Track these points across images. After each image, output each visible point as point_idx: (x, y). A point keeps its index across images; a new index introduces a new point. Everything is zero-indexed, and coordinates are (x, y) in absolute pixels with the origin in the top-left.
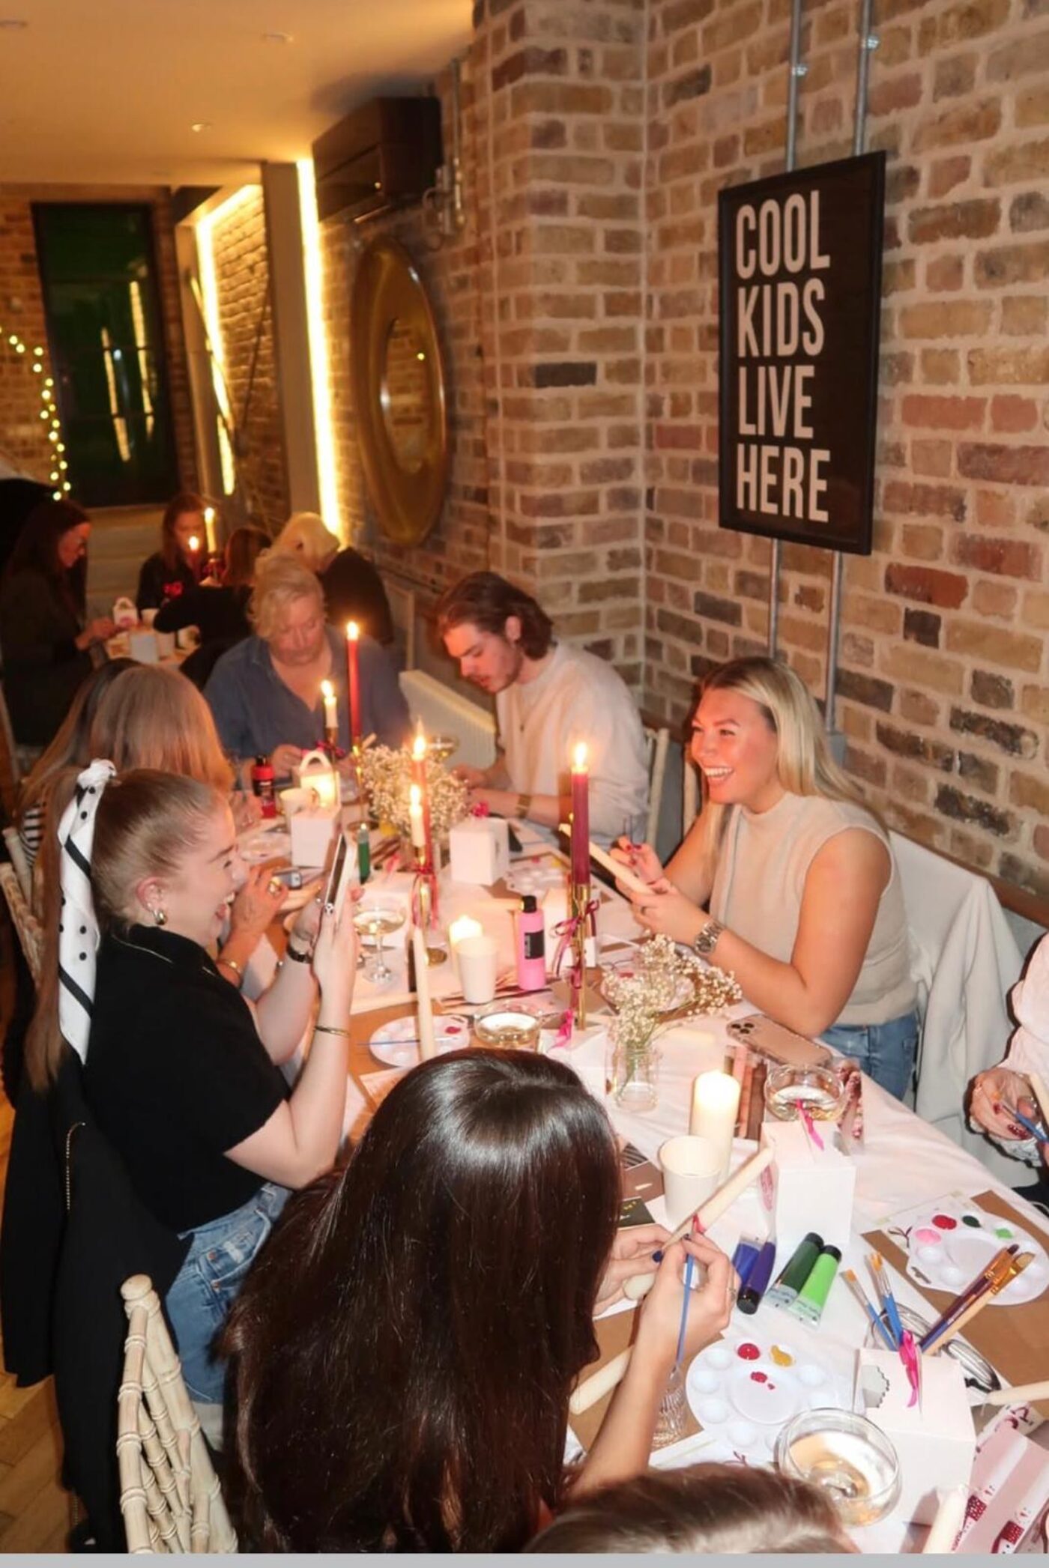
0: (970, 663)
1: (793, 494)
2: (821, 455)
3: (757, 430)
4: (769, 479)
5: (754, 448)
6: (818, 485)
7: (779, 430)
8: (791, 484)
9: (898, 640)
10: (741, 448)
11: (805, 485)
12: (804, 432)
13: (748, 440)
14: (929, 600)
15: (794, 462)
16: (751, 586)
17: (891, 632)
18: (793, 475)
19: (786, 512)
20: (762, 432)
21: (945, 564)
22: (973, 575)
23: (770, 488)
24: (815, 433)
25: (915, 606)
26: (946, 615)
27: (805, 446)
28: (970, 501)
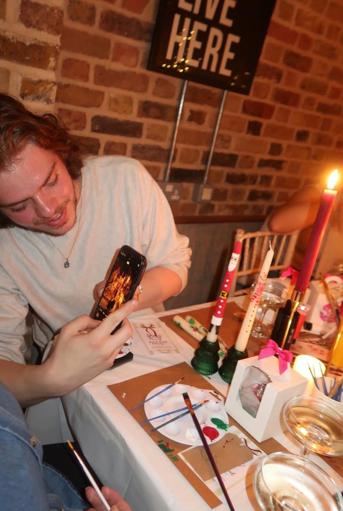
0: (271, 140)
1: (211, 57)
2: (233, 38)
3: (193, 8)
4: (196, 44)
5: (187, 21)
6: (228, 55)
7: (210, 14)
8: (210, 50)
9: (243, 134)
10: (177, 17)
11: (221, 53)
12: (225, 21)
13: (184, 14)
14: (260, 116)
15: (216, 38)
16: (153, 111)
17: (240, 131)
18: (214, 45)
19: (204, 67)
20: (196, 11)
21: (268, 101)
22: (278, 106)
23: (196, 50)
24: (234, 24)
25: (252, 119)
26: (265, 122)
27: (226, 31)
28: (285, 75)
